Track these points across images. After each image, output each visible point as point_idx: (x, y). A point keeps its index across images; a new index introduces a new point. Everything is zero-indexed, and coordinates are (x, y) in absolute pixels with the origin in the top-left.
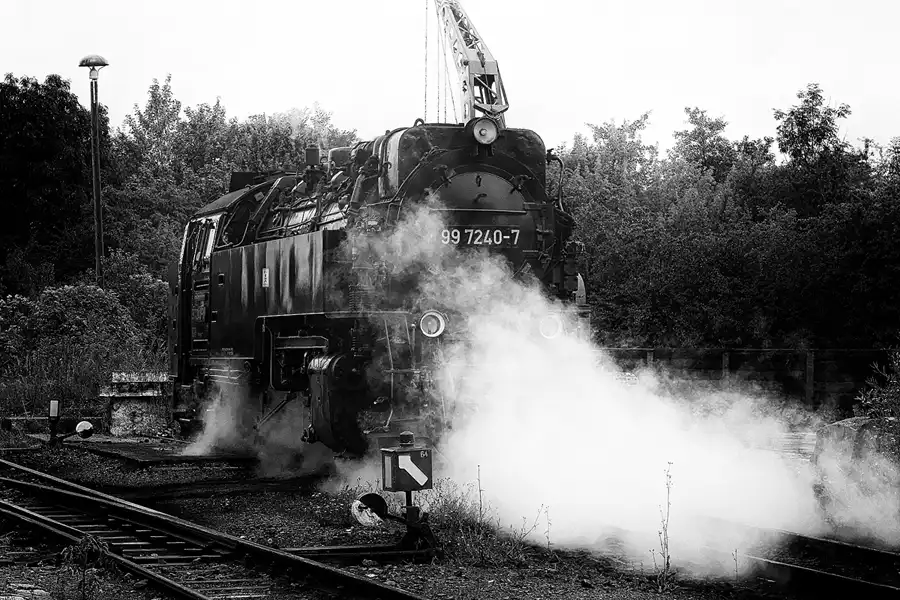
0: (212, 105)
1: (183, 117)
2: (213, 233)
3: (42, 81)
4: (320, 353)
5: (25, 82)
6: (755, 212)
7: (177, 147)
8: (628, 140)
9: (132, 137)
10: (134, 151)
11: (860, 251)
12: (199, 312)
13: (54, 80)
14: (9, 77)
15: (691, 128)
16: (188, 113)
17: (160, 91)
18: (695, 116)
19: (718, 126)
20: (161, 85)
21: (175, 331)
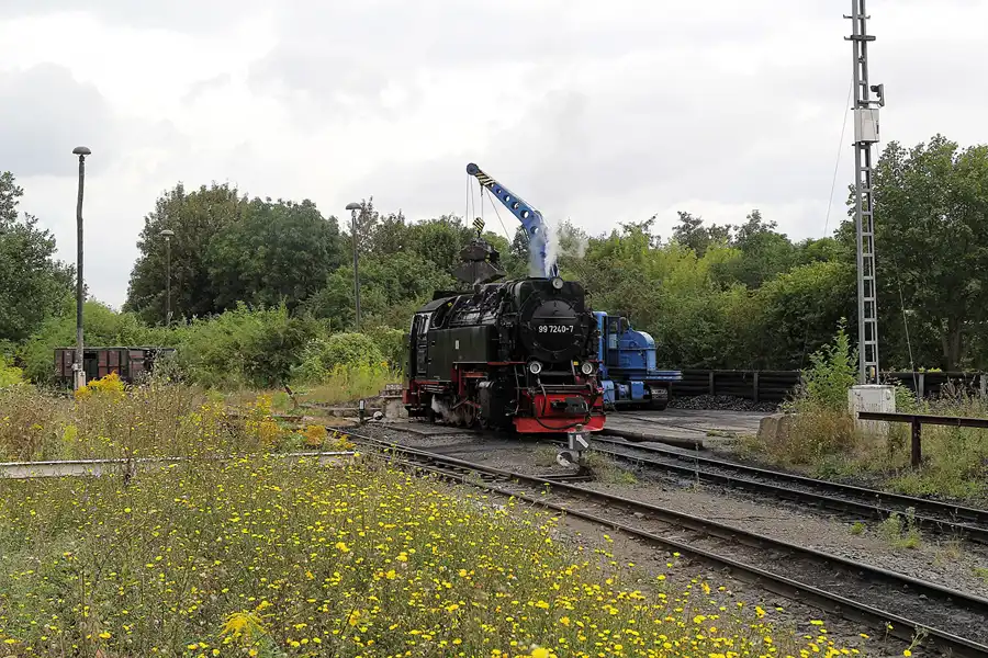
0: (397, 215)
1: (380, 222)
2: (428, 321)
3: (300, 203)
4: (484, 380)
5: (289, 203)
6: (723, 285)
7: (376, 240)
8: (644, 232)
9: (350, 234)
10: (351, 242)
11: (783, 309)
12: (421, 359)
13: (307, 203)
14: (280, 200)
15: (682, 224)
16: (382, 218)
17: (366, 207)
18: (683, 216)
19: (698, 222)
20: (367, 203)
21: (406, 359)
